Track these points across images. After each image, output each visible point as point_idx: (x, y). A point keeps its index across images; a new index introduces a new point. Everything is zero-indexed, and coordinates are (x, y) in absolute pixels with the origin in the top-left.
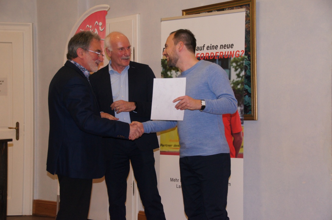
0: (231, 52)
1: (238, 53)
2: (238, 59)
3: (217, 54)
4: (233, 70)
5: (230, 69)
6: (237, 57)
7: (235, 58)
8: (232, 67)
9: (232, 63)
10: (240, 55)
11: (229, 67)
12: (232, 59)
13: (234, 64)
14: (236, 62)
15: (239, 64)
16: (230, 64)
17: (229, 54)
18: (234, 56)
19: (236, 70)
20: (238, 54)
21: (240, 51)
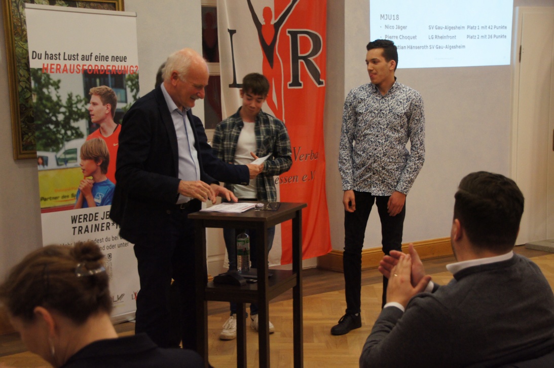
0: (124, 66)
1: (132, 68)
2: (133, 76)
3: (109, 68)
4: (128, 90)
5: (125, 89)
6: (132, 74)
7: (129, 75)
8: (127, 86)
9: (127, 81)
10: (134, 71)
11: (124, 87)
12: (127, 76)
13: (129, 83)
14: (132, 80)
15: (134, 82)
16: (125, 82)
17: (123, 69)
18: (129, 73)
19: (132, 90)
20: (133, 70)
21: (134, 67)
